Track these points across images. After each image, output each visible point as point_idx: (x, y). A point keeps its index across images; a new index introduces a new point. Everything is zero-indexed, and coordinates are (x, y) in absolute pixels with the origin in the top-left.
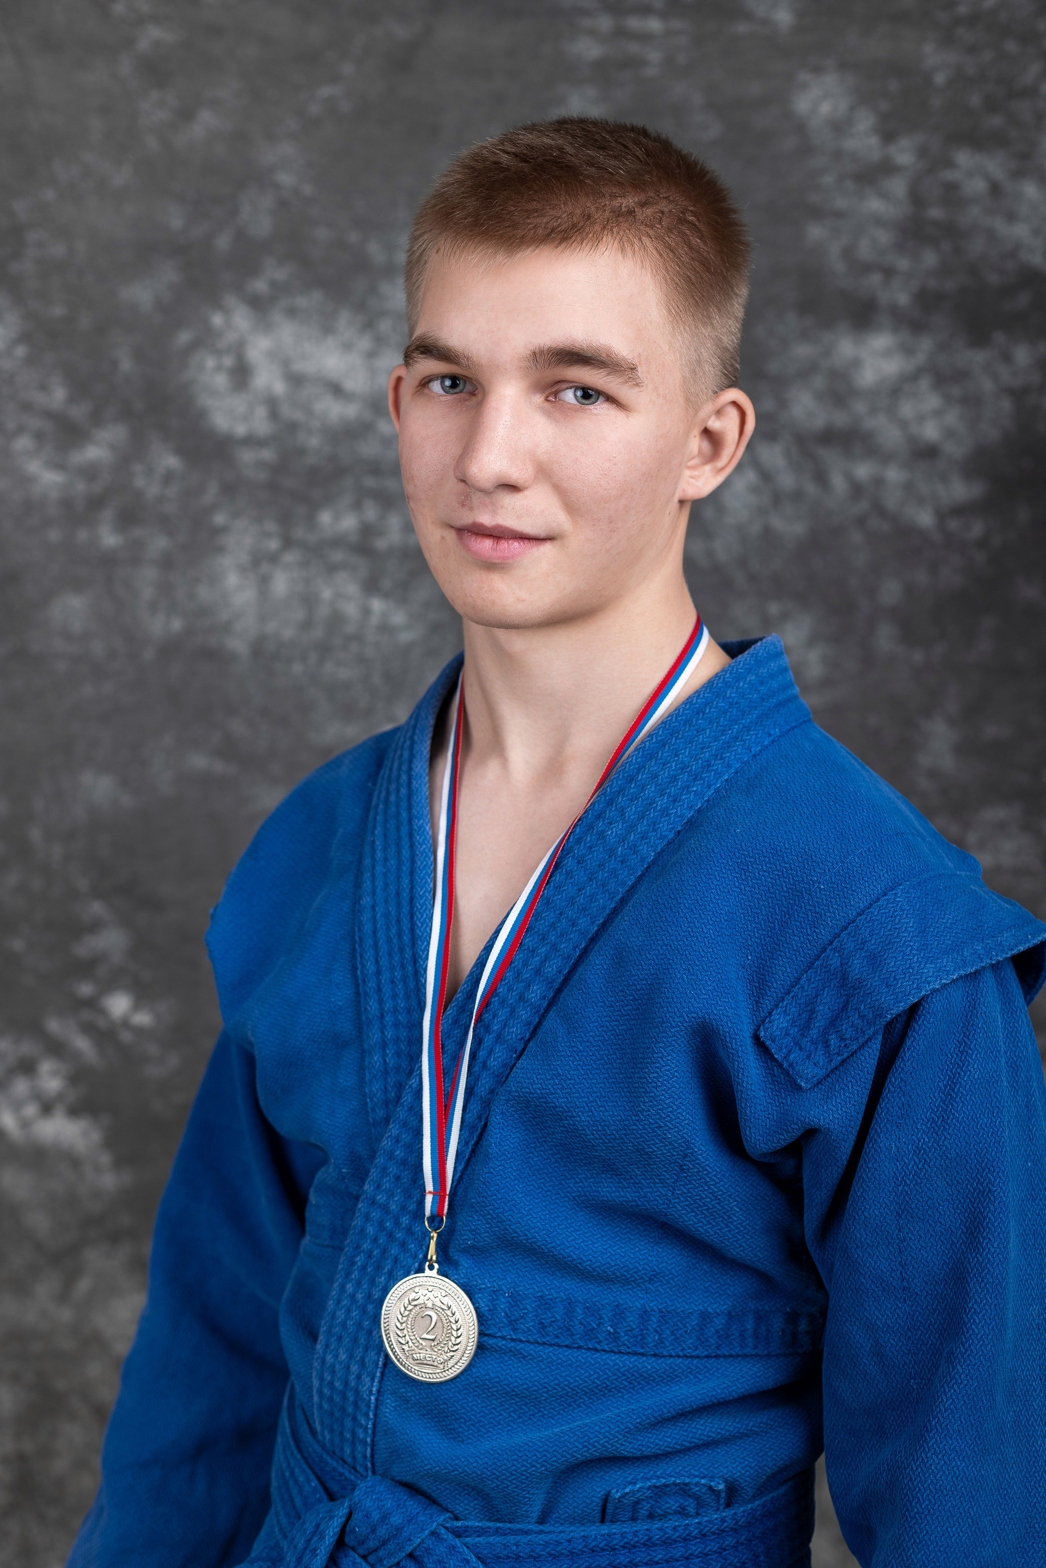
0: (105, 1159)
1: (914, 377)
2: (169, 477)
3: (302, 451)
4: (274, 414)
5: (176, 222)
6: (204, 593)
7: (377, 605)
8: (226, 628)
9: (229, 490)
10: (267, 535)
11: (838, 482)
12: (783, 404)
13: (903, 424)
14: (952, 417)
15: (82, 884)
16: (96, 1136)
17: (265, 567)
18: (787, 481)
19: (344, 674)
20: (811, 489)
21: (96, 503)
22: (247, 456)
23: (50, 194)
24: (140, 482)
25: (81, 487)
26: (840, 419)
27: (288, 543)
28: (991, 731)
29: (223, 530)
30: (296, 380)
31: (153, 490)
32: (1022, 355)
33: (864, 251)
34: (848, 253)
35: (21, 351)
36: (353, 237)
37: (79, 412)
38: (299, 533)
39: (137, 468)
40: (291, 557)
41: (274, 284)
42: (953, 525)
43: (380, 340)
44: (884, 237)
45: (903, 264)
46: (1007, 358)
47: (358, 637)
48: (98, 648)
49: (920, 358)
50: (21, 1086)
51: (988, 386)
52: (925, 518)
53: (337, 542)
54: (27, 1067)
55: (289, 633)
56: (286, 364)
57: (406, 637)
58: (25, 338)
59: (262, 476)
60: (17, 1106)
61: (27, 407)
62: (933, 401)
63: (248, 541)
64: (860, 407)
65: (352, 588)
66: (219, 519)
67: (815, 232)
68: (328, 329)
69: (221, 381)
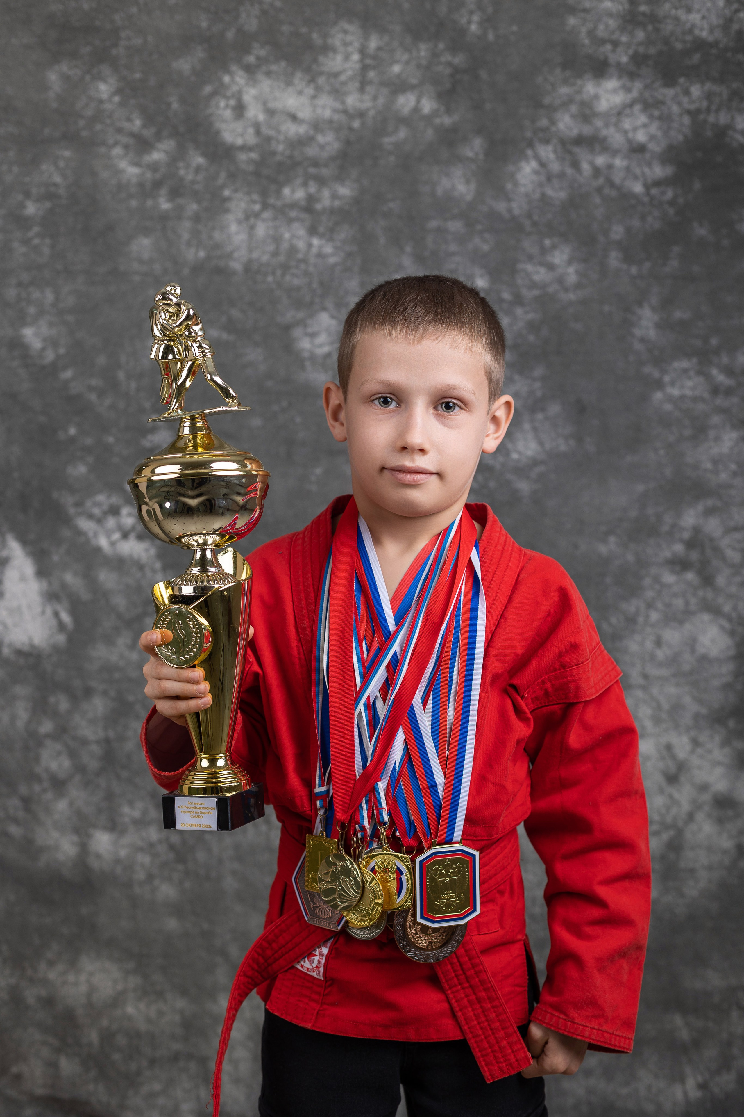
0: (158, 565)
1: (631, 105)
2: (198, 169)
3: (274, 153)
4: (258, 132)
5: (204, 24)
6: (217, 235)
7: (316, 241)
8: (230, 256)
9: (232, 176)
10: (254, 202)
11: (585, 166)
12: (553, 122)
13: (626, 132)
14: (653, 128)
15: (147, 405)
16: (153, 552)
17: (252, 221)
18: (555, 167)
19: (296, 282)
20: (570, 171)
21: (157, 185)
22: (243, 157)
23: (134, 10)
24: (182, 172)
25: (149, 175)
26: (587, 130)
27: (265, 206)
28: (678, 314)
29: (228, 199)
30: (271, 112)
31: (190, 177)
32: (696, 91)
33: (601, 31)
34: (591, 33)
35: (117, 99)
36: (304, 30)
37: (148, 133)
38: (271, 201)
39: (181, 164)
40: (266, 215)
41: (258, 58)
42: (654, 191)
43: (318, 89)
44: (612, 23)
45: (624, 39)
46: (687, 92)
47: (305, 261)
48: (157, 267)
49: (635, 94)
50: (111, 522)
51: (675, 109)
52: (638, 188)
53: (293, 205)
54: (115, 511)
55: (265, 258)
56: (265, 103)
57: (332, 260)
58: (119, 91)
59: (251, 168)
60: (108, 534)
61: (120, 131)
62: (643, 119)
63: (243, 205)
64: (599, 123)
65: (302, 232)
66: (227, 193)
67: (572, 21)
68: (289, 83)
69: (228, 114)
